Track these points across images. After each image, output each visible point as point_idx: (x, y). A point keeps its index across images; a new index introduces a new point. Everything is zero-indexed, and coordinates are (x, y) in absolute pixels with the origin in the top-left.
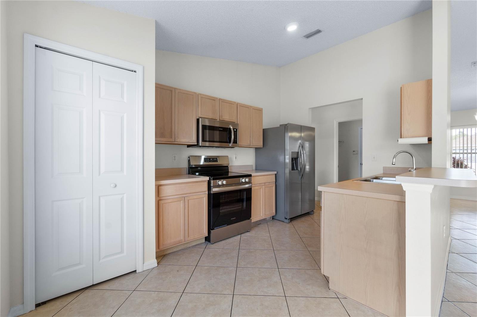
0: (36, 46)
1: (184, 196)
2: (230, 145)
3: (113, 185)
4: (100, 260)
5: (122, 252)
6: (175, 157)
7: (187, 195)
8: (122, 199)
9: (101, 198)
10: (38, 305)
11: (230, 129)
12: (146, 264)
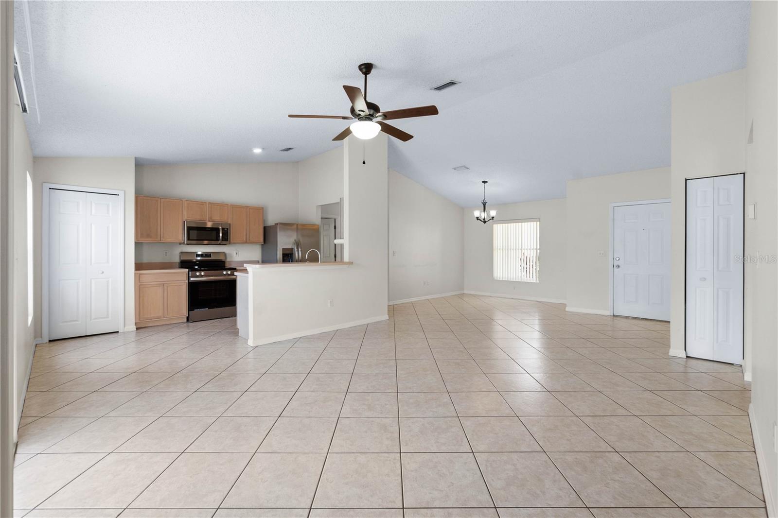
0: (50, 188)
1: (164, 283)
2: (219, 242)
3: (101, 272)
4: (91, 320)
5: (107, 317)
6: (166, 253)
7: (167, 282)
8: (108, 282)
9: (92, 280)
10: (50, 341)
11: (219, 228)
12: (126, 328)
